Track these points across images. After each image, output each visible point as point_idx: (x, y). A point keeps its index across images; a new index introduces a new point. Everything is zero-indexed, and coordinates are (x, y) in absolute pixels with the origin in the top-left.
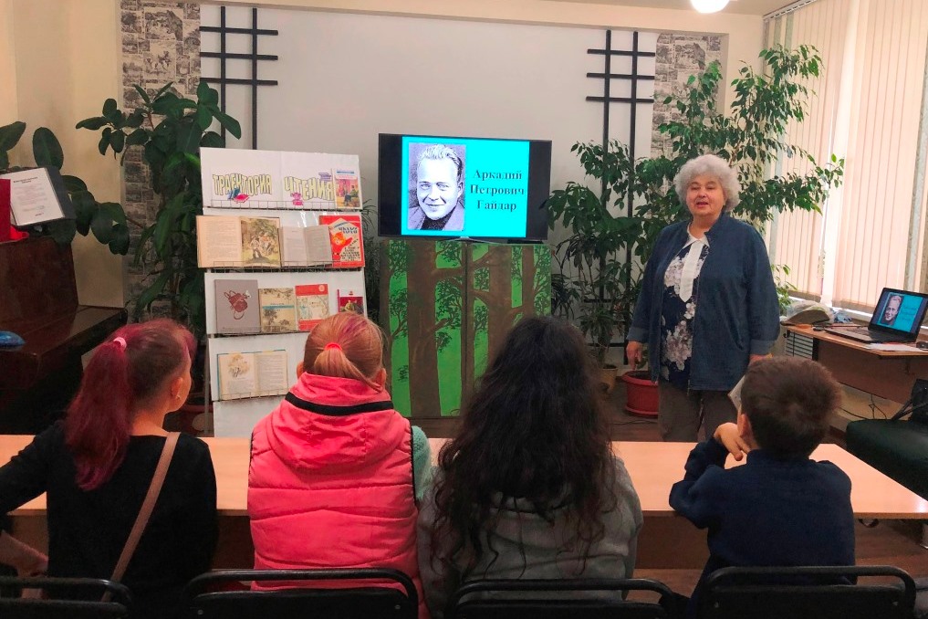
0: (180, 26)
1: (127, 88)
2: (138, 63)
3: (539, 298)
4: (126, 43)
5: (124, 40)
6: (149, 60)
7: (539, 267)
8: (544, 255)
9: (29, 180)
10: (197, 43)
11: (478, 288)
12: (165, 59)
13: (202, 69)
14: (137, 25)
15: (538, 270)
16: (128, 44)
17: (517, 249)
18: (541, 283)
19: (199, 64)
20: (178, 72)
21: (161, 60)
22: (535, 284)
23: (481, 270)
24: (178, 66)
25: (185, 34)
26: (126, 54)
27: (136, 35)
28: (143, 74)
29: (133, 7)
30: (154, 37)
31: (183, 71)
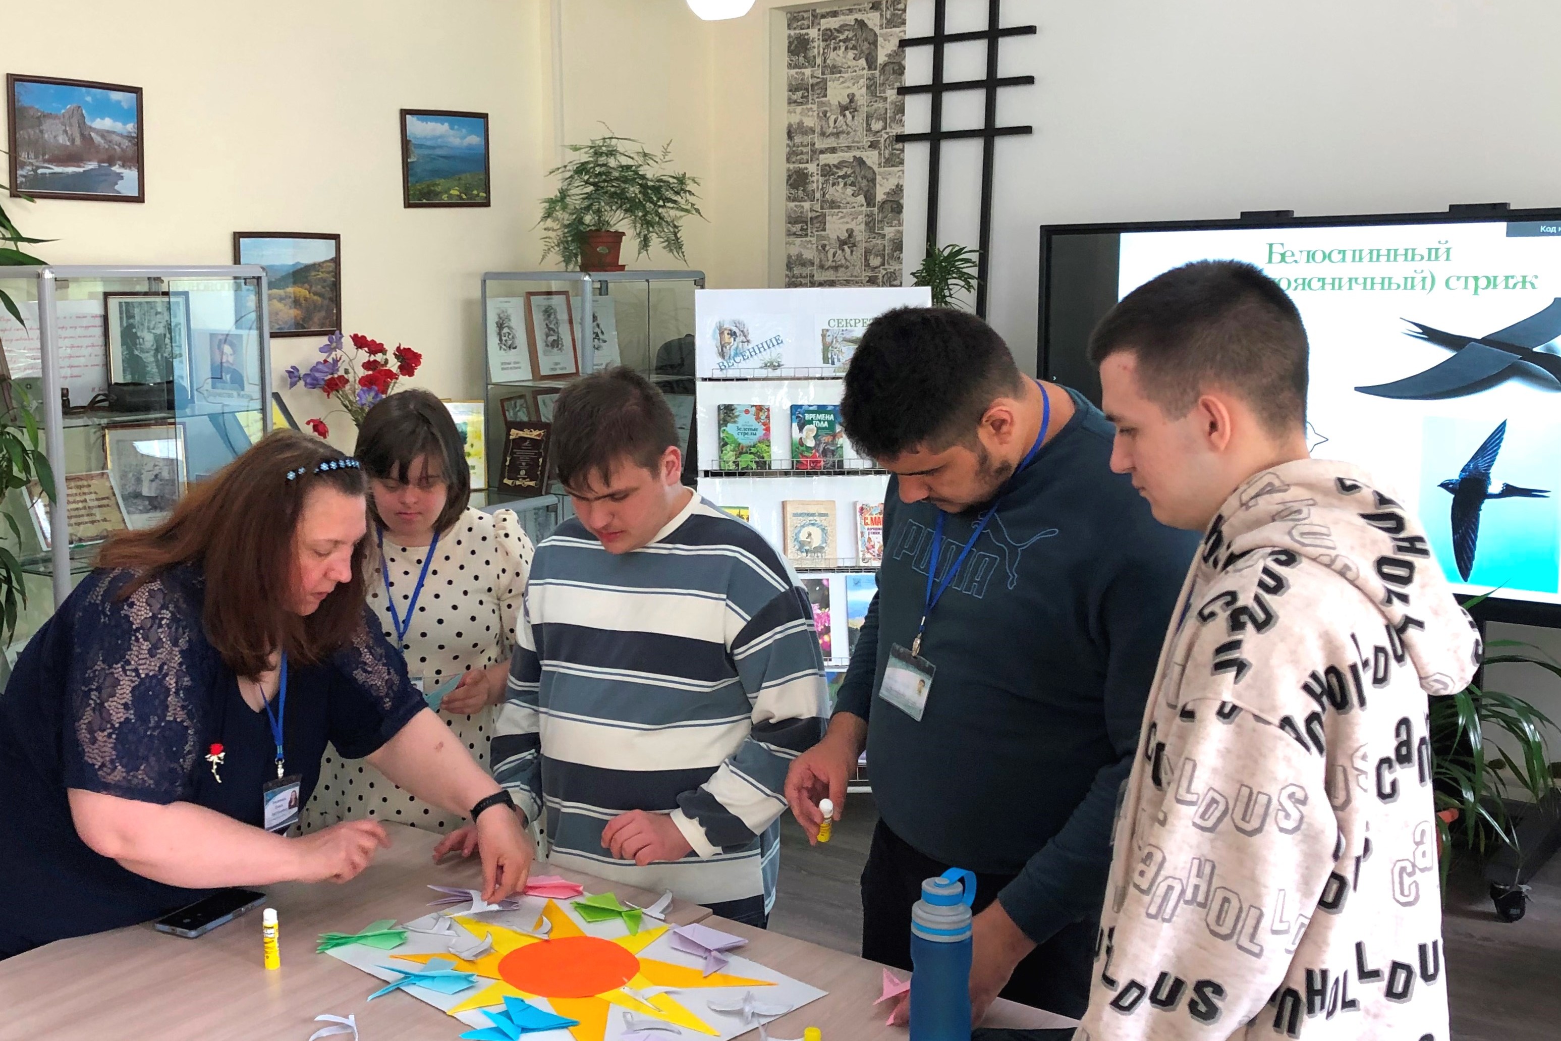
0: (875, 43)
1: (791, 166)
2: (810, 122)
4: (793, 89)
5: (790, 85)
6: (825, 113)
10: (900, 70)
12: (849, 107)
13: (906, 118)
14: (811, 54)
16: (797, 90)
19: (901, 110)
20: (869, 129)
21: (843, 109)
24: (869, 117)
25: (881, 58)
26: (793, 107)
27: (808, 72)
28: (816, 140)
29: (806, 22)
30: (835, 70)
31: (877, 126)
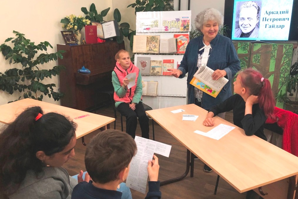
3: (283, 68)
7: (285, 54)
8: (289, 49)
9: (109, 25)
11: (255, 62)
15: (285, 56)
17: (275, 46)
18: (285, 61)
22: (282, 62)
23: (257, 55)
